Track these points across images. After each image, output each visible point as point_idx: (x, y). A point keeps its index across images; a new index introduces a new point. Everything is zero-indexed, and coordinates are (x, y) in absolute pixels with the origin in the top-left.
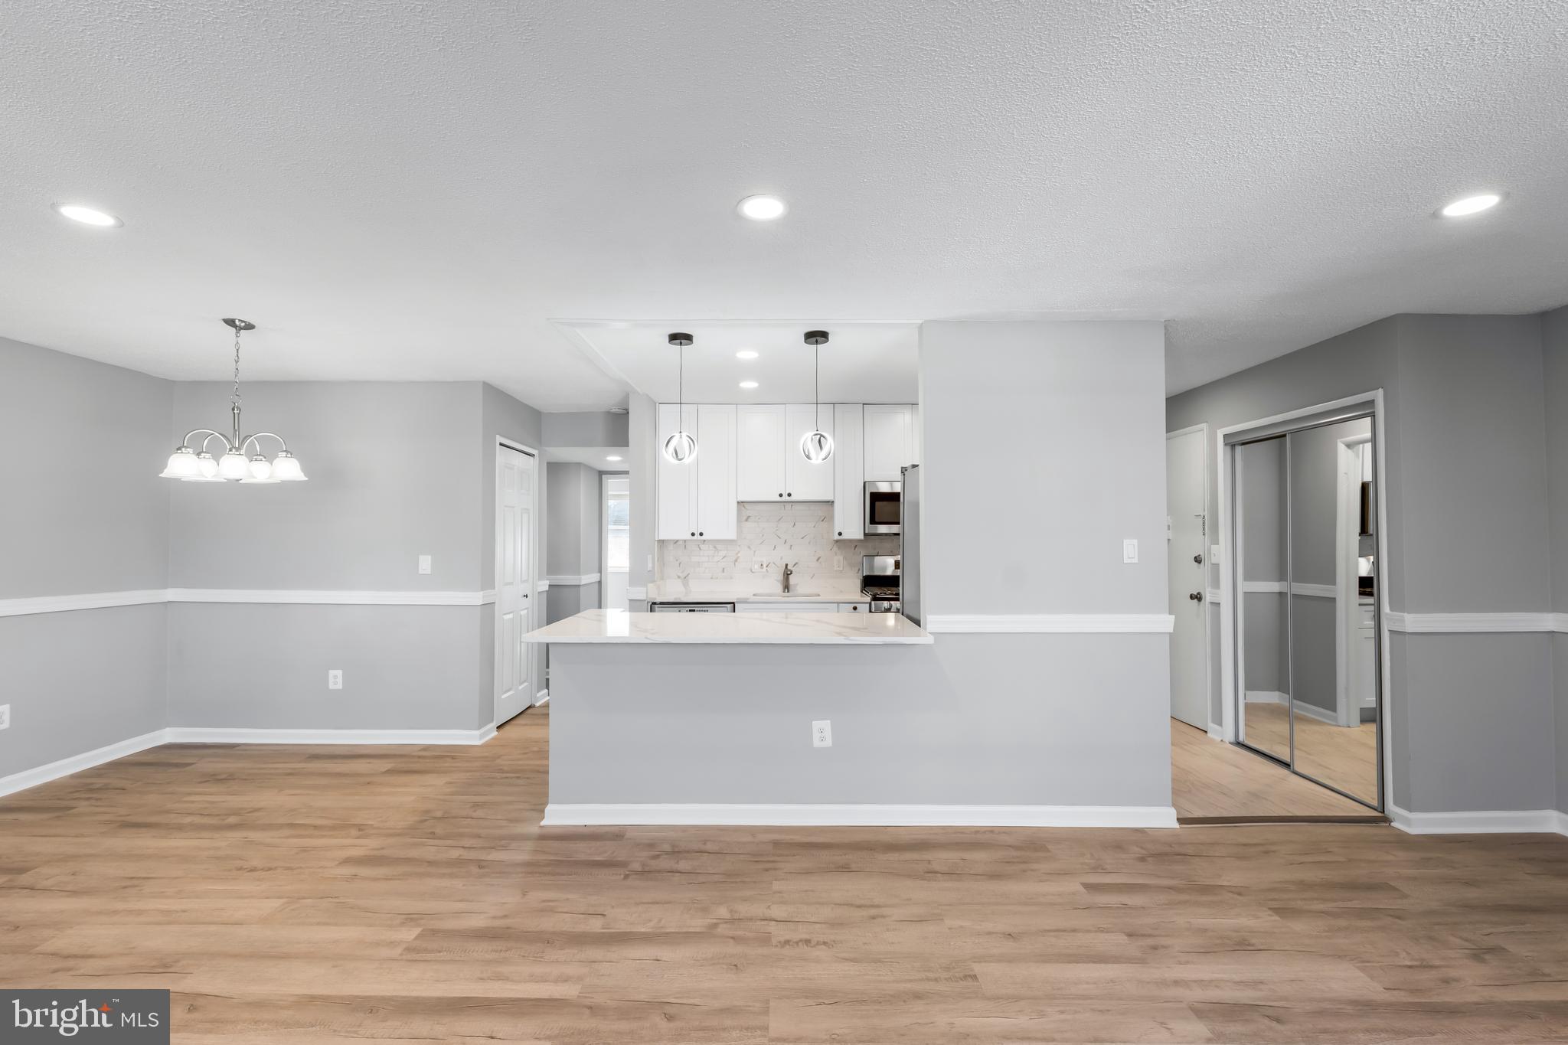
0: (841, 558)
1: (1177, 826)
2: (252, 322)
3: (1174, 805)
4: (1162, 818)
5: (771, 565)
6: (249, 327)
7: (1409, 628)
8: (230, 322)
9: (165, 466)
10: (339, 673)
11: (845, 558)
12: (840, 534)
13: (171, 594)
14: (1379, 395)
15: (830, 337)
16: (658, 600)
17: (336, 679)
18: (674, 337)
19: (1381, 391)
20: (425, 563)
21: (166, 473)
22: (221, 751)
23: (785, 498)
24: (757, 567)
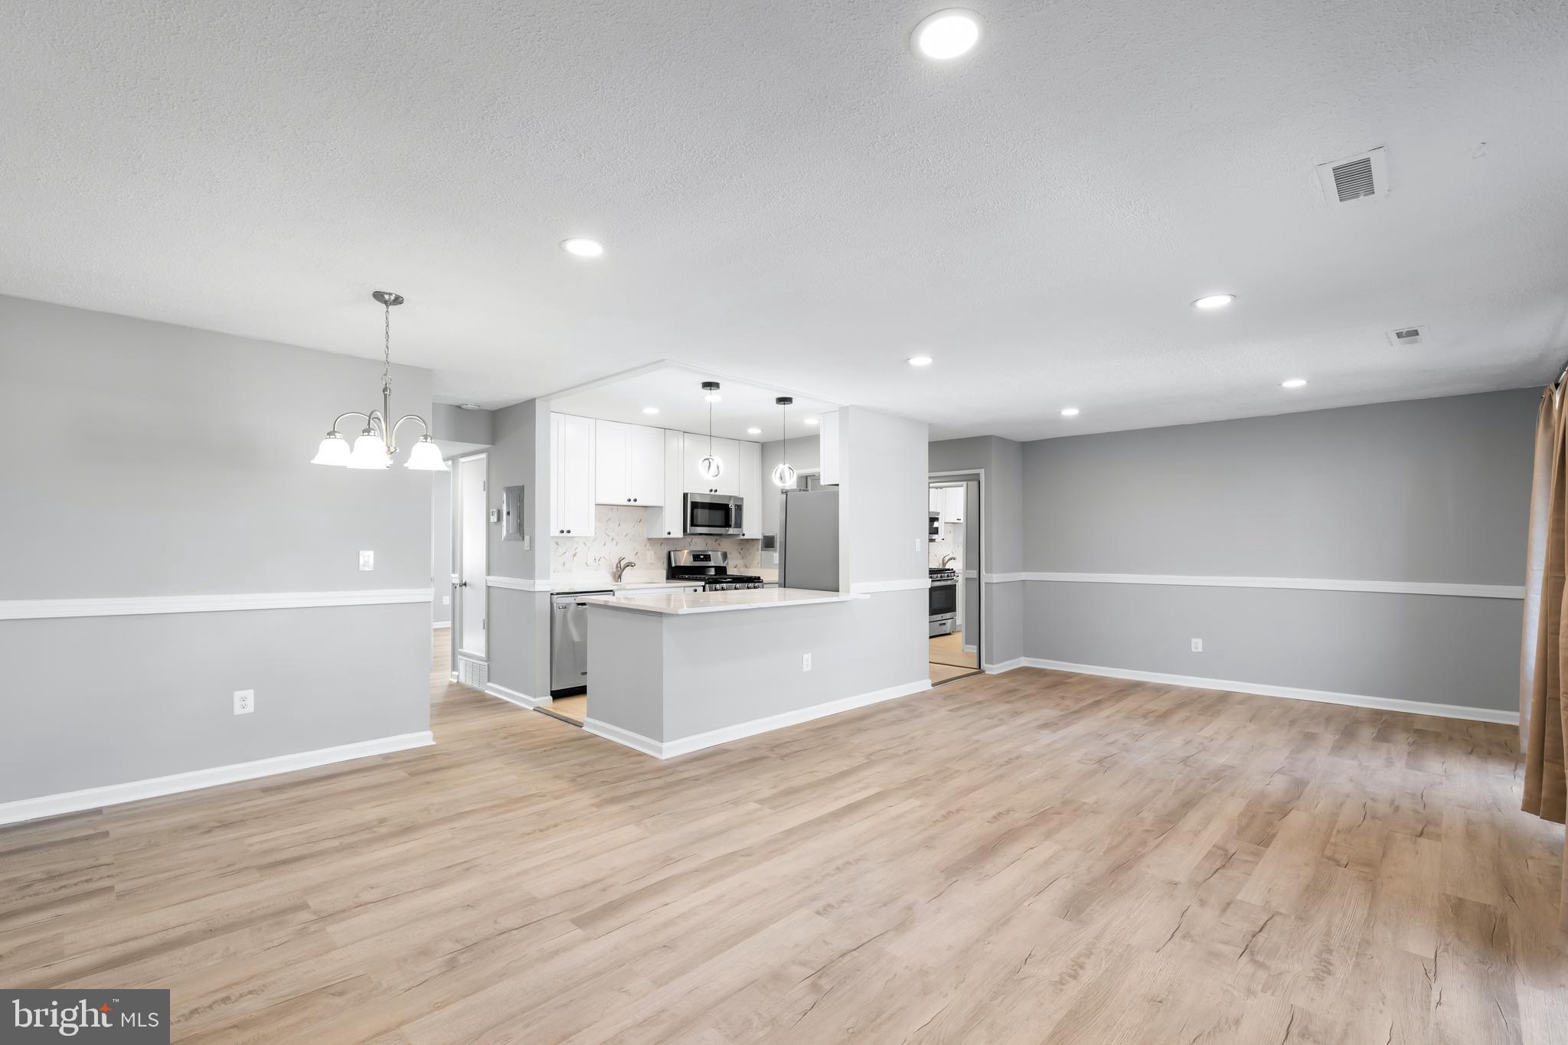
0: (652, 553)
1: (932, 688)
3: (930, 678)
4: (925, 685)
5: (602, 559)
6: (398, 300)
7: (995, 581)
8: (378, 296)
10: (250, 694)
11: (655, 553)
12: (669, 533)
14: (982, 472)
16: (555, 592)
17: (244, 701)
18: (706, 385)
19: (983, 470)
20: (367, 558)
23: (632, 503)
24: (591, 561)
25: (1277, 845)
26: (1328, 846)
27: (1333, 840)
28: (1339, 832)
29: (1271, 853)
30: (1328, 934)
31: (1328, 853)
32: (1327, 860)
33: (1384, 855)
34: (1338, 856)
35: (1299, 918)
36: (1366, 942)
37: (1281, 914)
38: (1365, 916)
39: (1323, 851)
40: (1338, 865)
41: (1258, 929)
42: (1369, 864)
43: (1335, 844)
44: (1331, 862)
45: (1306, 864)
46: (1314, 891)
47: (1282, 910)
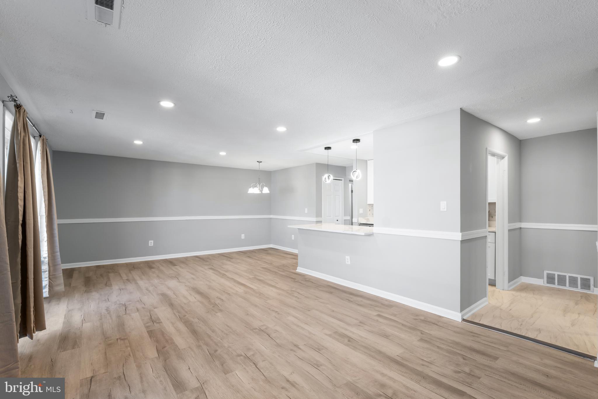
2: (261, 161)
6: (261, 162)
8: (258, 162)
9: (248, 191)
10: (293, 236)
13: (271, 216)
15: (360, 141)
18: (326, 148)
20: (306, 210)
21: (249, 192)
22: (275, 250)
25: (146, 335)
26: (128, 344)
27: (129, 349)
28: (130, 355)
29: (144, 330)
30: (111, 316)
31: (126, 341)
32: (125, 338)
33: (106, 353)
34: (122, 342)
35: (120, 316)
36: (101, 319)
37: (125, 315)
38: (103, 326)
39: (128, 340)
40: (120, 338)
41: (126, 309)
42: (109, 345)
43: (127, 347)
44: (123, 338)
45: (130, 332)
46: (121, 325)
47: (125, 316)
